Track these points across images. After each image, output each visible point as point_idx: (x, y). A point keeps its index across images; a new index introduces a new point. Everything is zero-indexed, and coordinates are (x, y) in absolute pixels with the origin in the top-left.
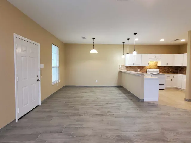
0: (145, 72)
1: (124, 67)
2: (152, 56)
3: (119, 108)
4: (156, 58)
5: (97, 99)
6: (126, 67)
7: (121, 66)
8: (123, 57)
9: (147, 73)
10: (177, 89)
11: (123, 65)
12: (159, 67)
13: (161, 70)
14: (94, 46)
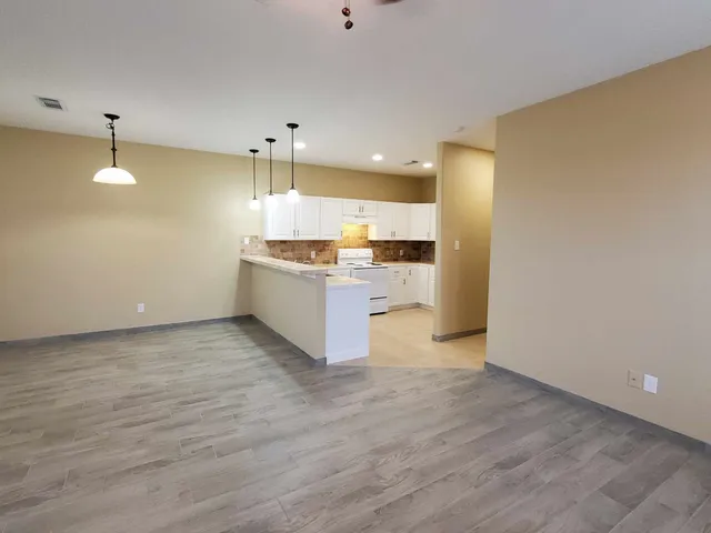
0: (333, 260)
1: (261, 242)
2: (352, 205)
3: (236, 411)
4: (364, 214)
5: (138, 391)
6: (268, 242)
7: (247, 241)
8: (255, 205)
9: (339, 262)
10: (418, 306)
11: (256, 237)
12: (373, 244)
13: (378, 253)
14: (114, 150)
